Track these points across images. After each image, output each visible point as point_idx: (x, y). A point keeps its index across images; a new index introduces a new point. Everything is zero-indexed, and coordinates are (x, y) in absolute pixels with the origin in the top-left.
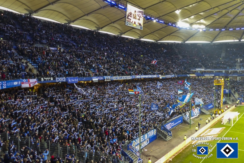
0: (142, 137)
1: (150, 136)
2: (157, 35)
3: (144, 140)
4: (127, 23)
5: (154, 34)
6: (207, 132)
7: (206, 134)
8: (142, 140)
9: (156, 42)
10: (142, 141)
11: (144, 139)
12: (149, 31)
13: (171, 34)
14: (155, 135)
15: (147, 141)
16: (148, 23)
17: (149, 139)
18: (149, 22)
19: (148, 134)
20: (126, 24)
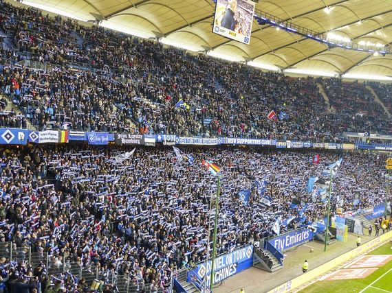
0: (221, 260)
1: (238, 259)
2: (283, 57)
3: (223, 265)
4: (217, 29)
5: (277, 53)
6: (358, 262)
7: (355, 264)
8: (221, 264)
9: (280, 72)
10: (220, 267)
11: (224, 263)
12: (265, 48)
13: (312, 56)
14: (249, 257)
15: (232, 268)
16: (264, 30)
17: (235, 265)
18: (265, 28)
19: (233, 255)
20: (214, 31)
